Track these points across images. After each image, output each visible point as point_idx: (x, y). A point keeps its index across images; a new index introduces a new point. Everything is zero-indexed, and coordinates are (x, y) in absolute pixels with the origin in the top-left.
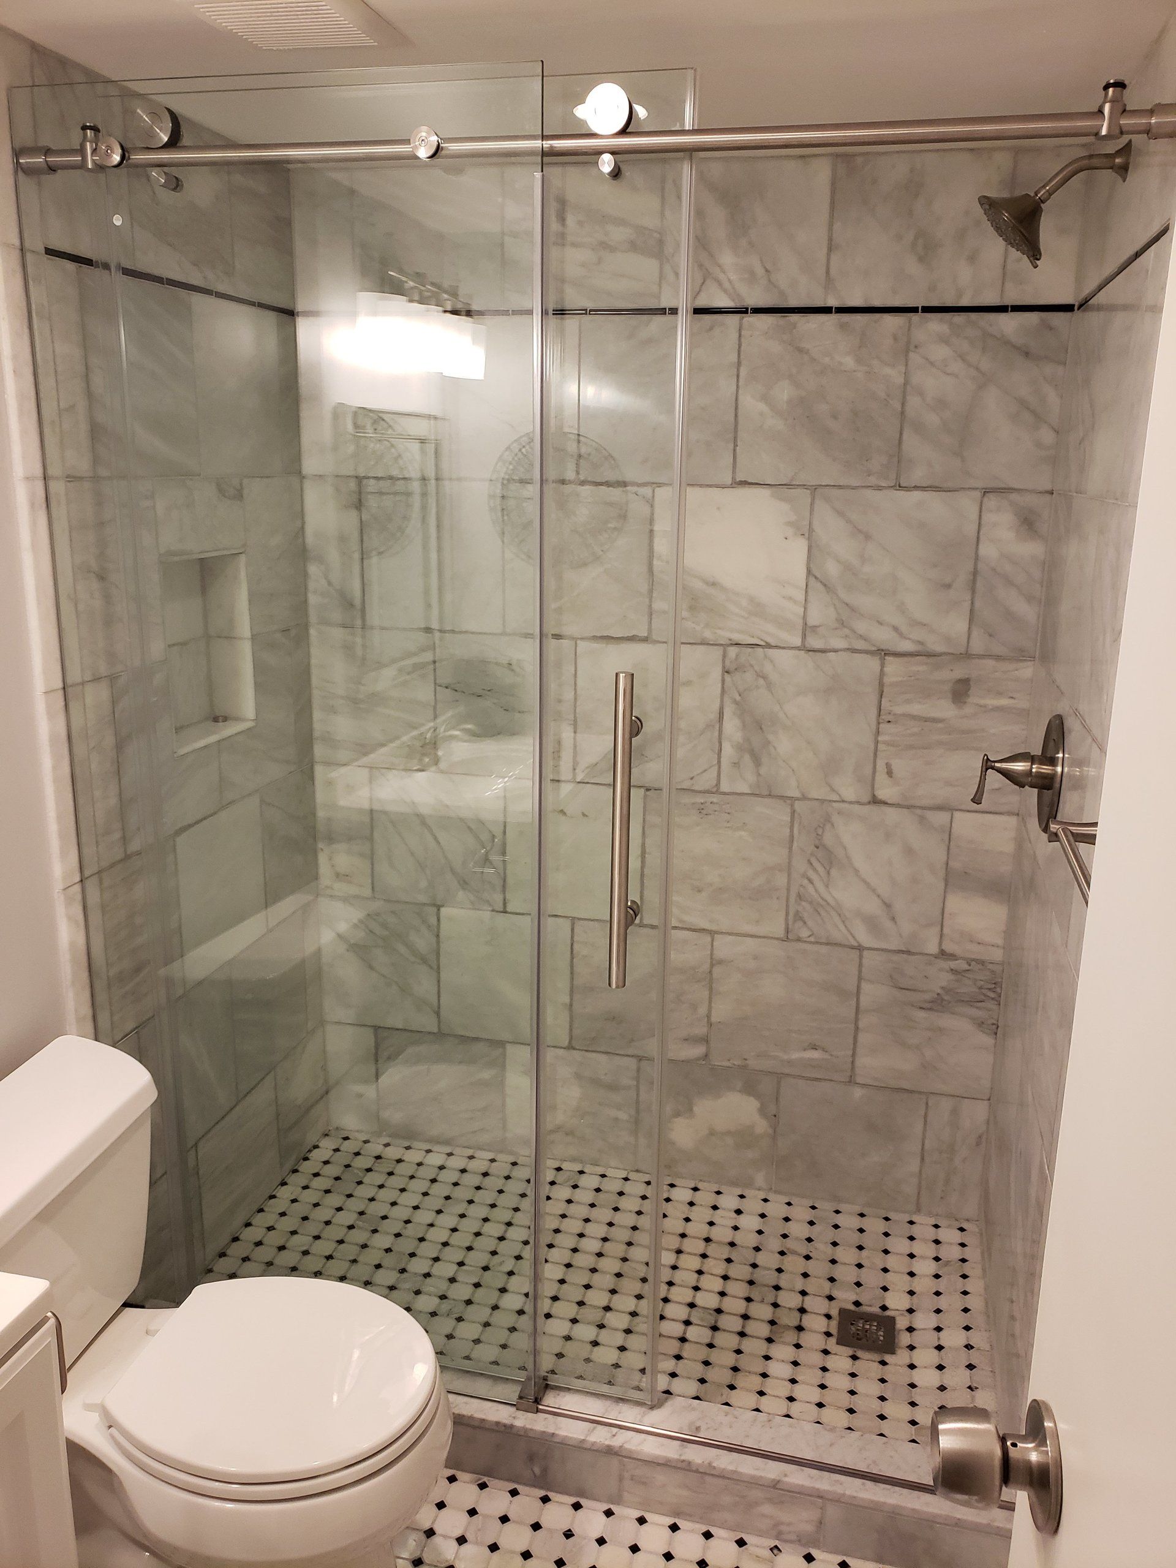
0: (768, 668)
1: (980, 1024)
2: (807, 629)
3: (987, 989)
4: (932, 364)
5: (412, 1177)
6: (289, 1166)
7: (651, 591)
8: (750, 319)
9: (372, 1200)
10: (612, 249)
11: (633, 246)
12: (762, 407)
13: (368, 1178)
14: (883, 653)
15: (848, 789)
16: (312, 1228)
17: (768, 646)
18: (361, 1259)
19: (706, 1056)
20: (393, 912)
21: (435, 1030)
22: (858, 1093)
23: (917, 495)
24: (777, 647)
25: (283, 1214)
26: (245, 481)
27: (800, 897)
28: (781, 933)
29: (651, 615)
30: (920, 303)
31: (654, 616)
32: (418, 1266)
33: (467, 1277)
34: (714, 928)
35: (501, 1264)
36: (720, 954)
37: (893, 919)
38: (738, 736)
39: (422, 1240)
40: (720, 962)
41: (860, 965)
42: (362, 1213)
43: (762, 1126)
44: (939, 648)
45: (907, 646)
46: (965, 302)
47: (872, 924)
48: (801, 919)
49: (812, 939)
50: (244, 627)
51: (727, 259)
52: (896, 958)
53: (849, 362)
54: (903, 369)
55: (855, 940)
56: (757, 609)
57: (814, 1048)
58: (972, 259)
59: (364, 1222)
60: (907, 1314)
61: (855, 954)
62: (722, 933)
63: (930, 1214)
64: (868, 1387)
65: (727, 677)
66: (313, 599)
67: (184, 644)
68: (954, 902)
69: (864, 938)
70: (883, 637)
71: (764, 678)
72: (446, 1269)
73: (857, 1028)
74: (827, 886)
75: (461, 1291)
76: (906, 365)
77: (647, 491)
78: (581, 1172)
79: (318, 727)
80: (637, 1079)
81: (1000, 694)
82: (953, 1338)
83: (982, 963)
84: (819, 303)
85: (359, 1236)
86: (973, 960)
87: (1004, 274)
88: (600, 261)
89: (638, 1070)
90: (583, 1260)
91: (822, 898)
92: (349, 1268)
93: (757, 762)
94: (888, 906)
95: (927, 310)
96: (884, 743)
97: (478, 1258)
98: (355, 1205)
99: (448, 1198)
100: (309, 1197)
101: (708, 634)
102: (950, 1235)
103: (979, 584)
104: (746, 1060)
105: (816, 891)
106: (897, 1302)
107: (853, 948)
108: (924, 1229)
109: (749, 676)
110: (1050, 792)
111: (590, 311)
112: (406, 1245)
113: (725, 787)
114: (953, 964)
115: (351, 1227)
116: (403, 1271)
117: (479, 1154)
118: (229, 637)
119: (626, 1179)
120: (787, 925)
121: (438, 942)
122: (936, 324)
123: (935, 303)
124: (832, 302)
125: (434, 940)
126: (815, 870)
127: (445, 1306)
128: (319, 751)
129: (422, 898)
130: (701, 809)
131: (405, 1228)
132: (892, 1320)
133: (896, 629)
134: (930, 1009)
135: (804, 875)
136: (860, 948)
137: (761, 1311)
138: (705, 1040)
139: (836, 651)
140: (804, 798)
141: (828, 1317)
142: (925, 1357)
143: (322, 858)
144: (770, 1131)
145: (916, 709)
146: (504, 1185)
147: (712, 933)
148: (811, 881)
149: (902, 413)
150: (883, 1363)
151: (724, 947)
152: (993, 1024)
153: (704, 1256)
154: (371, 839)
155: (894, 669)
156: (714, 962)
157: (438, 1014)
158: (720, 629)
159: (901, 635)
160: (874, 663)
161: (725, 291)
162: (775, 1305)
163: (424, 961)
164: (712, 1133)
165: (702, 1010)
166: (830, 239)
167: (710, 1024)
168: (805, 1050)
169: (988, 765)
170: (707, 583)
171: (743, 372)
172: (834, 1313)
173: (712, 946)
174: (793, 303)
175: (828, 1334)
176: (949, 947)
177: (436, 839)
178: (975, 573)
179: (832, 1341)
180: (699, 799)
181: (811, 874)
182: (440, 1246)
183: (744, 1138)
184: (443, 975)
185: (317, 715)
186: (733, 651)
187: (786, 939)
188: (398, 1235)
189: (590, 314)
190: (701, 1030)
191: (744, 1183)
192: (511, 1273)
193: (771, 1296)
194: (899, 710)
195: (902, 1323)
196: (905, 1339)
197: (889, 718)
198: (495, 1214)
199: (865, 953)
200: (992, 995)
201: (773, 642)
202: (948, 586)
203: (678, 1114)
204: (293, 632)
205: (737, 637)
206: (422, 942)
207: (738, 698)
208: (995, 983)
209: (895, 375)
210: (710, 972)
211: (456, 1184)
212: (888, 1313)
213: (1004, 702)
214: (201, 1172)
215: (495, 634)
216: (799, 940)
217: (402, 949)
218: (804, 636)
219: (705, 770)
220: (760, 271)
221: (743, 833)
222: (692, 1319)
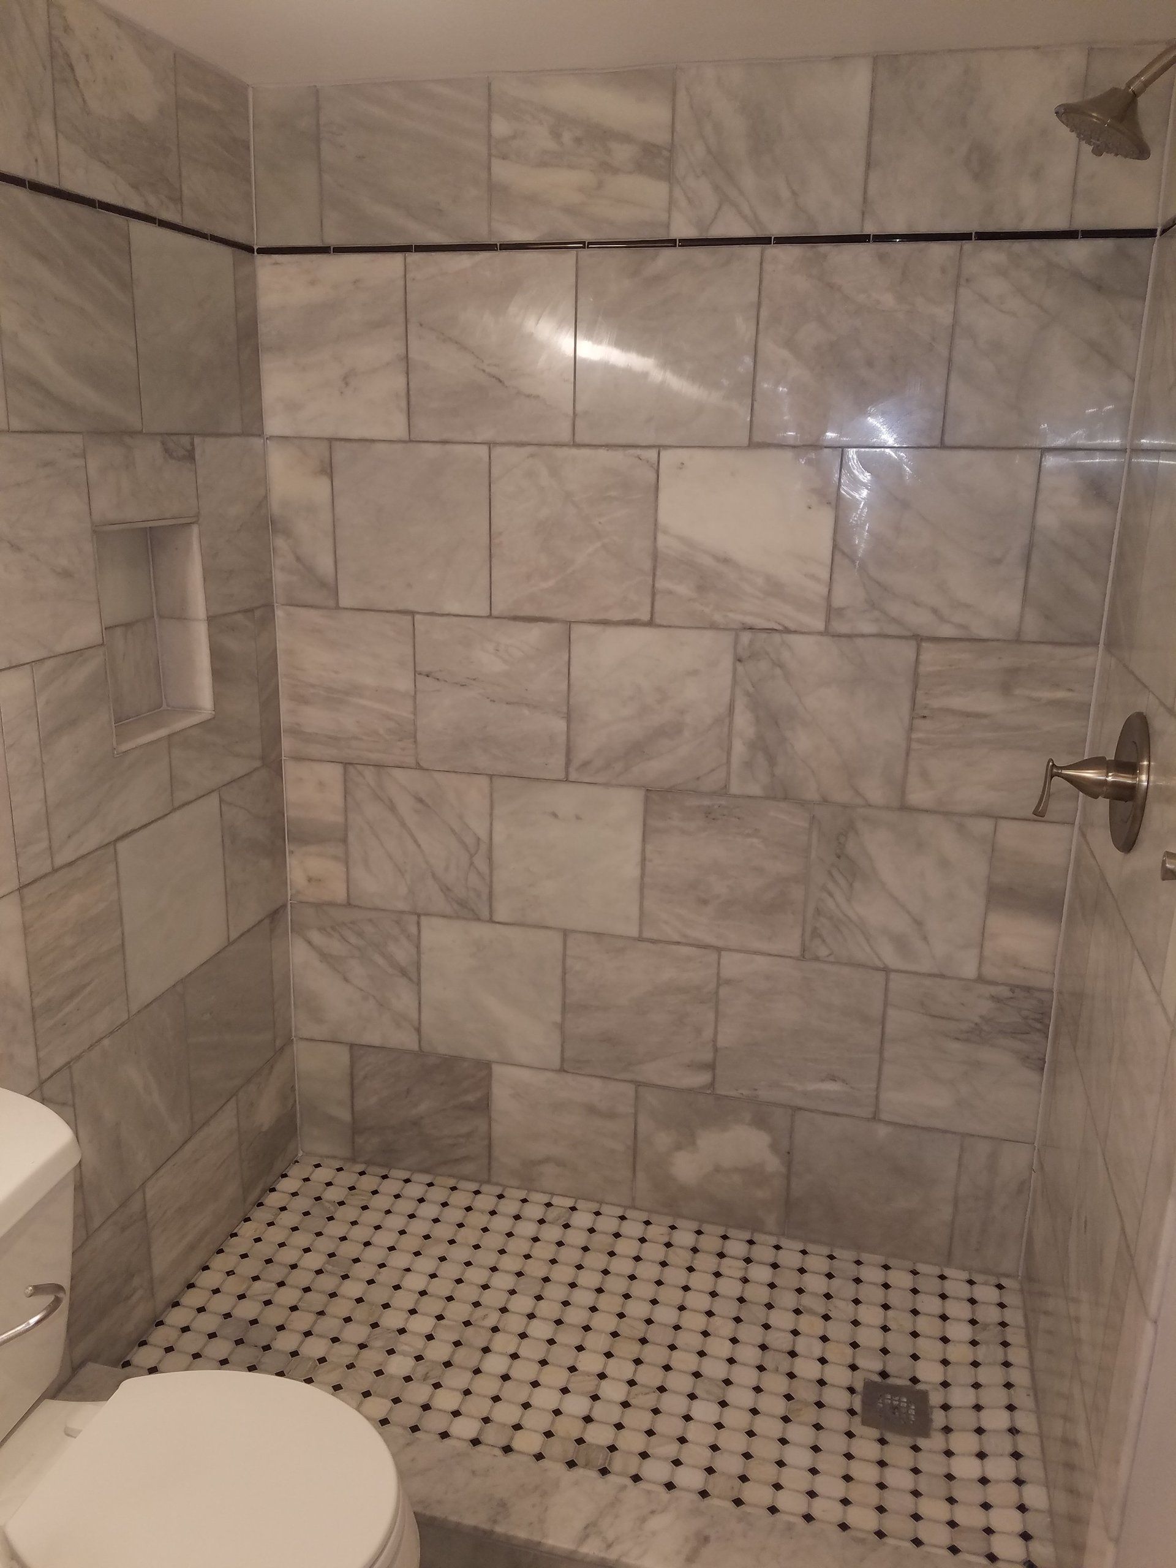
0: (786, 655)
1: (1025, 1059)
2: (831, 612)
3: (1033, 1019)
4: (986, 300)
5: (388, 1212)
6: (253, 1197)
7: (654, 569)
8: (773, 251)
9: (343, 1239)
10: (616, 171)
11: (640, 168)
12: (785, 353)
13: (341, 1213)
14: (919, 639)
15: (875, 791)
16: (276, 1273)
17: (787, 631)
18: (329, 1310)
19: (712, 1084)
20: (370, 920)
21: (416, 1047)
22: (882, 1131)
23: (964, 455)
24: (795, 632)
25: (244, 1256)
26: (197, 440)
27: (818, 912)
28: (797, 952)
29: (653, 595)
30: (974, 227)
31: (658, 597)
32: (392, 1320)
33: (446, 1335)
34: (720, 943)
35: (485, 1316)
36: (726, 973)
37: (925, 938)
38: (750, 732)
39: (397, 1287)
40: (728, 982)
41: (886, 989)
42: (332, 1255)
43: (773, 1164)
44: (985, 633)
45: (947, 631)
46: (1027, 226)
47: (901, 944)
48: (820, 936)
49: (832, 959)
50: (198, 607)
51: (748, 180)
52: (928, 982)
53: (888, 300)
54: (951, 308)
55: (879, 958)
56: (775, 589)
57: (833, 1078)
58: (1037, 174)
59: (333, 1266)
60: (941, 1388)
61: (880, 977)
62: (730, 950)
63: (963, 1268)
64: (899, 1479)
65: (740, 668)
66: (279, 577)
67: (128, 625)
68: (998, 921)
69: (889, 956)
70: (920, 619)
71: (781, 666)
72: (421, 1324)
73: (882, 1060)
74: (849, 900)
75: (438, 1351)
76: (956, 303)
77: (652, 454)
78: (573, 1209)
79: (285, 719)
80: (636, 1106)
81: (1056, 686)
82: (996, 1419)
83: (1028, 989)
84: (855, 231)
85: (327, 1283)
86: (1018, 986)
87: (1074, 193)
88: (600, 185)
89: (637, 1098)
90: (576, 1316)
91: (845, 915)
92: (315, 1322)
93: (772, 761)
94: (918, 923)
95: (983, 236)
96: (919, 741)
97: (458, 1311)
98: (324, 1245)
99: (427, 1237)
100: (275, 1235)
101: (718, 617)
102: (986, 1293)
103: (1035, 560)
104: (756, 1090)
105: (838, 905)
106: (929, 1373)
107: (877, 969)
108: (956, 1287)
109: (764, 666)
110: (1130, 803)
111: (589, 243)
112: (378, 1295)
113: (734, 789)
114: (993, 990)
115: (319, 1272)
116: (375, 1325)
117: (463, 1185)
118: (181, 617)
119: (623, 1218)
120: (803, 941)
121: (419, 952)
122: (993, 253)
123: (991, 228)
124: (870, 229)
125: (414, 951)
126: (835, 882)
127: (422, 1368)
128: (287, 744)
129: (401, 905)
130: (708, 814)
131: (379, 1273)
132: (924, 1395)
133: (935, 611)
134: (967, 1040)
135: (824, 888)
136: (886, 970)
137: (776, 1383)
138: (711, 1067)
139: (863, 636)
140: (825, 801)
141: (851, 1390)
142: (964, 1442)
143: (292, 862)
144: (783, 1170)
145: (957, 702)
146: (489, 1221)
147: (719, 950)
148: (831, 895)
149: (950, 360)
150: (916, 1448)
151: (733, 965)
152: (1039, 1059)
153: (710, 1314)
154: (344, 840)
155: (931, 655)
156: (720, 982)
157: (418, 1030)
158: (731, 611)
159: (942, 619)
160: (907, 651)
161: (745, 218)
162: (791, 1375)
163: (404, 973)
164: (718, 1169)
165: (708, 1034)
166: (869, 154)
167: (716, 1050)
168: (822, 1081)
169: (1053, 771)
170: (716, 558)
171: (764, 313)
172: (859, 1386)
173: (719, 964)
174: (824, 231)
175: (852, 1412)
176: (990, 971)
177: (416, 841)
178: (1030, 547)
179: (857, 1419)
180: (706, 802)
181: (831, 886)
182: (417, 1296)
183: (754, 1174)
184: (425, 988)
185: (284, 705)
186: (746, 637)
187: (803, 957)
188: (371, 1282)
189: (588, 247)
190: (707, 1056)
191: (754, 1225)
192: (495, 1329)
193: (785, 1364)
194: (936, 703)
195: (936, 1398)
196: (939, 1418)
197: (925, 712)
198: (479, 1256)
199: (892, 976)
200: (1039, 1026)
201: (791, 626)
202: (998, 561)
203: (679, 1147)
204: (258, 613)
205: (750, 620)
206: (402, 953)
207: (751, 690)
208: (1042, 1014)
209: (943, 314)
210: (717, 993)
211: (436, 1221)
212: (919, 1387)
213: (1060, 694)
214: (149, 1216)
215: (481, 617)
216: (817, 959)
217: (380, 961)
218: (828, 621)
219: (713, 770)
220: (785, 193)
221: (755, 840)
222: (698, 1393)
